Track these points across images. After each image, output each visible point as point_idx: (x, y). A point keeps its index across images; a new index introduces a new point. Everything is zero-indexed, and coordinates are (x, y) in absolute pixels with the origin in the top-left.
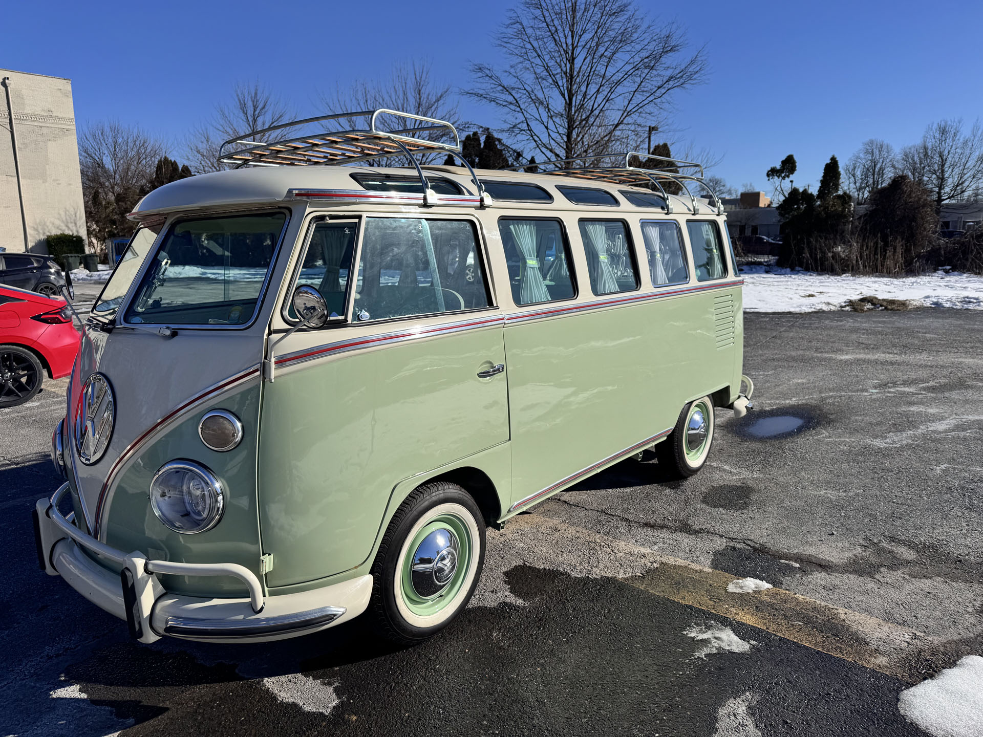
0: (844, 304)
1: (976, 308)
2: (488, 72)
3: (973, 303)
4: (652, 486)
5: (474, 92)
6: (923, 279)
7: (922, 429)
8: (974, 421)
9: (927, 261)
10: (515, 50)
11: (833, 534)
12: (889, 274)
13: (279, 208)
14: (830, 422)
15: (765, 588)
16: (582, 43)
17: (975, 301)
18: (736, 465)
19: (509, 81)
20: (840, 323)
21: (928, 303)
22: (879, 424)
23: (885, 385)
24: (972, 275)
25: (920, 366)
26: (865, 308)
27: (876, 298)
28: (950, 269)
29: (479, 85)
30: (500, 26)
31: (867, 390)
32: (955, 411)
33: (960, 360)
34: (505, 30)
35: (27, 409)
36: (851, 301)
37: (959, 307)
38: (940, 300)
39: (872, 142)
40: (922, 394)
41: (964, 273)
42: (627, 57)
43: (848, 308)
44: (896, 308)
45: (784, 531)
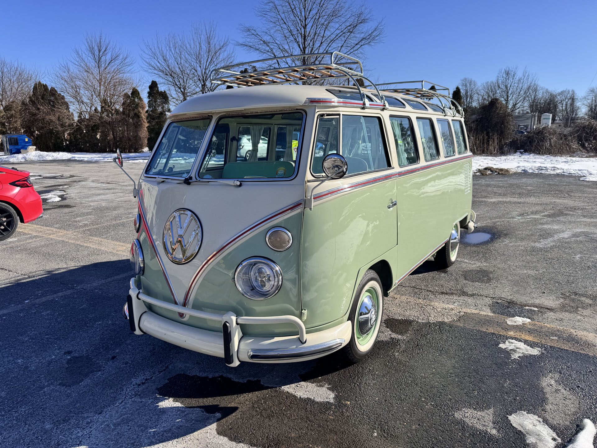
0: (476, 171)
1: (546, 173)
2: (253, 32)
3: (544, 170)
4: (433, 272)
5: (245, 44)
6: (510, 157)
7: (556, 237)
8: (580, 232)
9: (511, 147)
10: (270, 19)
11: (544, 293)
12: (491, 154)
13: (297, 109)
14: (506, 235)
15: (528, 321)
16: (311, 16)
17: (545, 169)
18: (470, 259)
19: (267, 38)
20: (478, 182)
21: (520, 170)
22: (532, 235)
23: (523, 214)
24: (536, 155)
25: (535, 204)
26: (487, 173)
27: (493, 168)
28: (523, 152)
29: (248, 40)
30: (261, 4)
31: (515, 217)
32: (567, 227)
33: (555, 200)
34: (264, 7)
35: (10, 242)
36: (479, 170)
37: (536, 172)
38: (526, 168)
39: (465, 79)
40: (545, 219)
41: (531, 153)
42: (337, 26)
43: (478, 174)
44: (504, 173)
45: (518, 292)
